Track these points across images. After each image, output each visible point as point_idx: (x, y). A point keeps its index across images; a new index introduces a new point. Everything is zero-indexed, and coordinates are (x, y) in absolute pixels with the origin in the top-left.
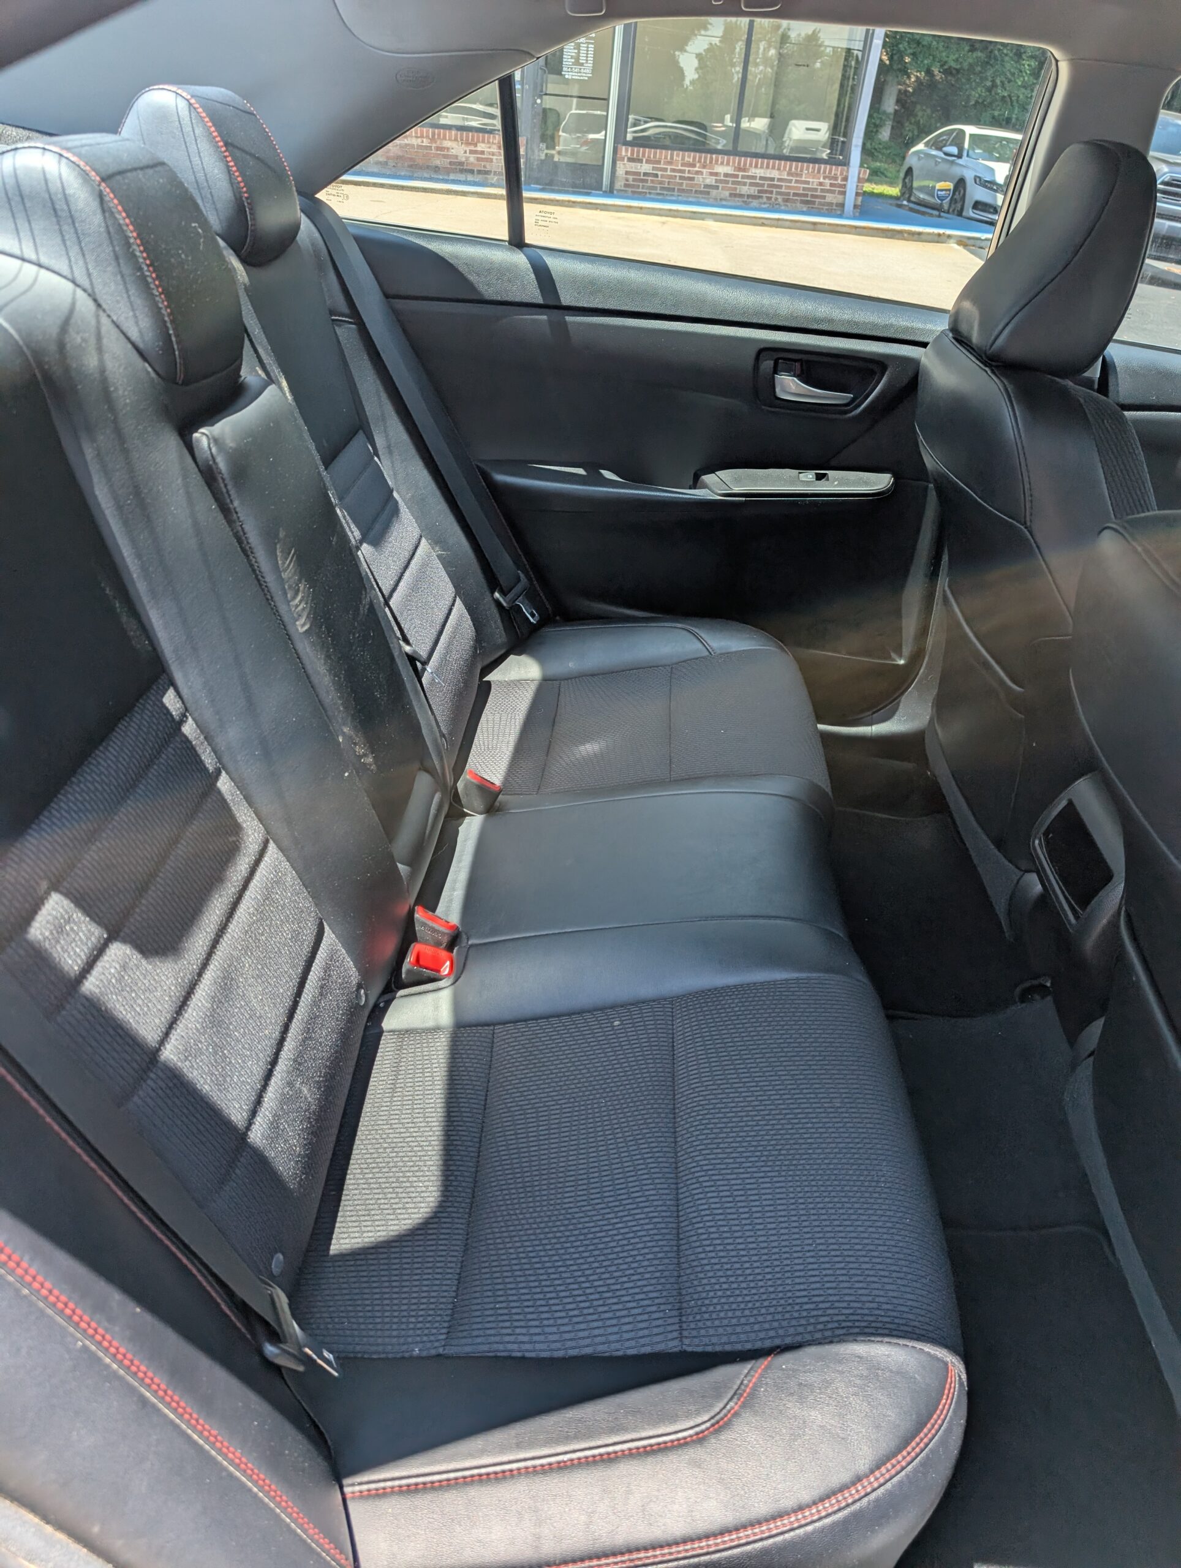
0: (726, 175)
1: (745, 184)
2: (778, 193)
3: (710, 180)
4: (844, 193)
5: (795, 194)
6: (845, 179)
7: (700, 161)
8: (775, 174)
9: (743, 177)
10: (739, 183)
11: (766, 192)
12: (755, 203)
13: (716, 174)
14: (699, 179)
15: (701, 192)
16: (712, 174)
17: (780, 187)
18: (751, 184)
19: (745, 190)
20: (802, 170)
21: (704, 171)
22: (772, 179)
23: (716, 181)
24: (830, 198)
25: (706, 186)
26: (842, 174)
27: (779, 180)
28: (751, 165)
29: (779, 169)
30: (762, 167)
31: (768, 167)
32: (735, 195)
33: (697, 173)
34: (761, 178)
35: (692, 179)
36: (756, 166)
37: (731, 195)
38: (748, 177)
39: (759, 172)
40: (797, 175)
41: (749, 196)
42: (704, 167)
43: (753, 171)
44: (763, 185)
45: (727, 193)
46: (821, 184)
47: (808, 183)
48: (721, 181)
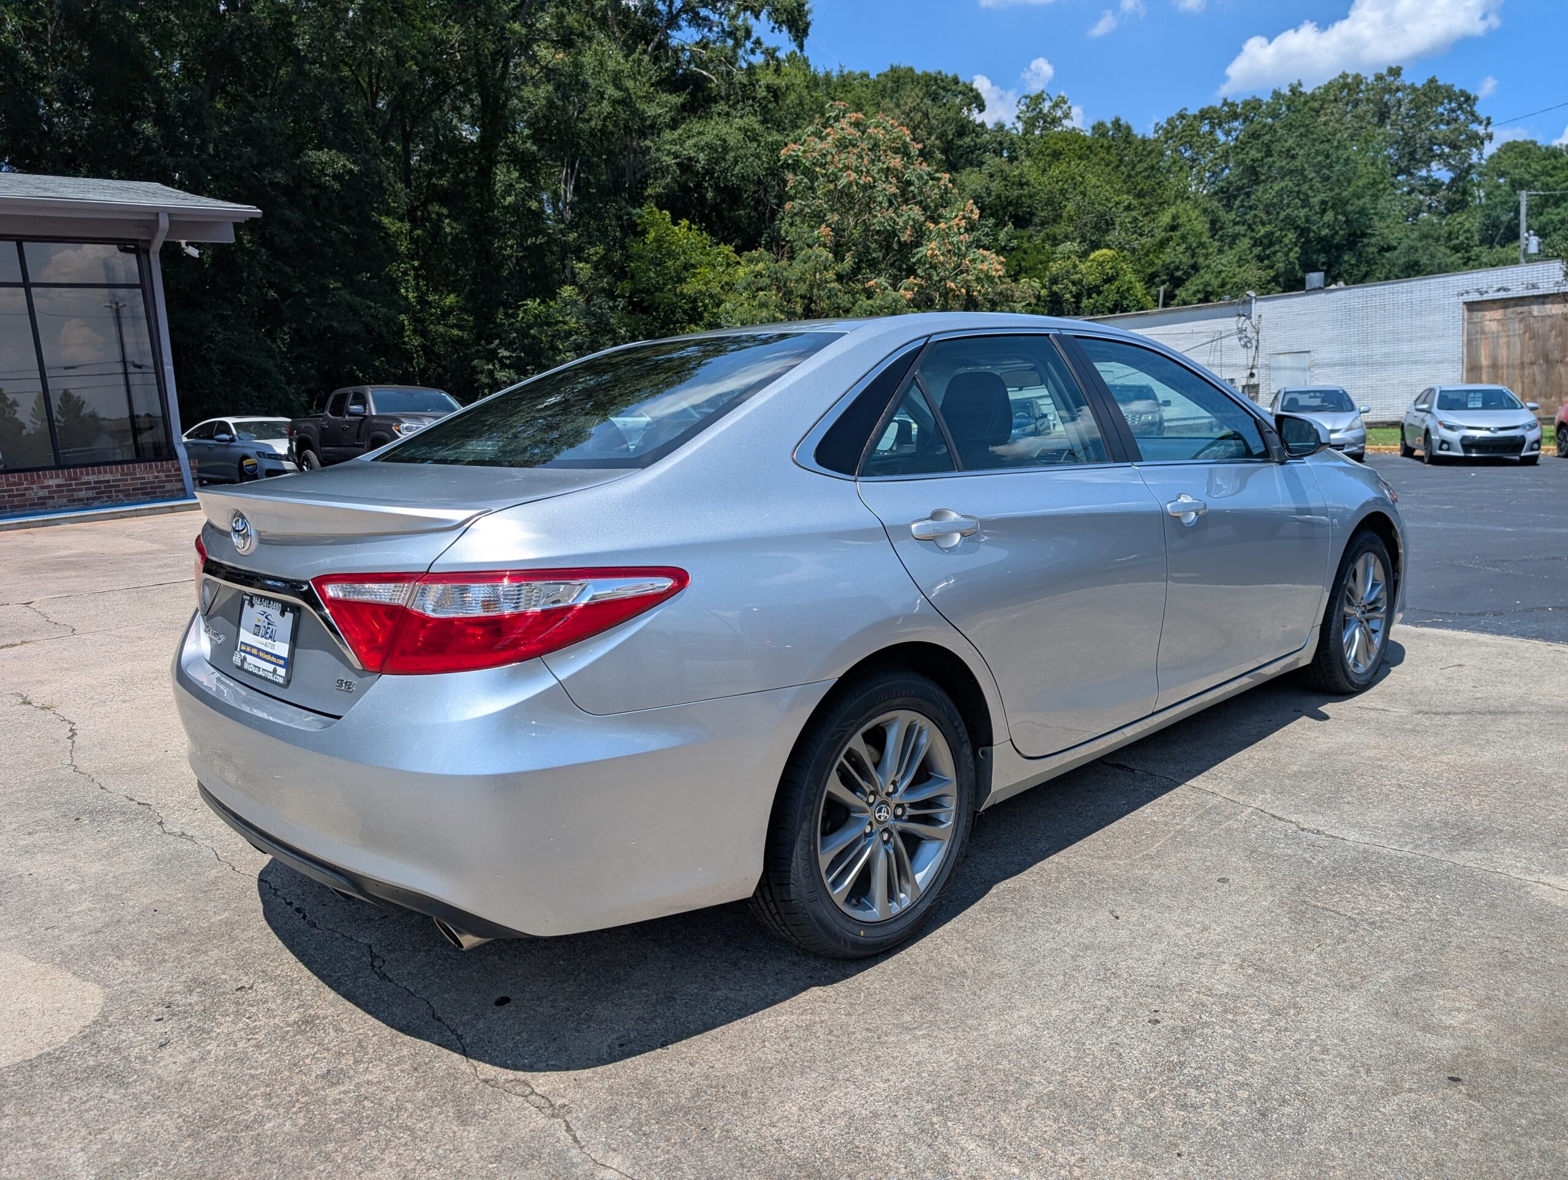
0: (58, 486)
1: (81, 490)
2: (119, 491)
3: (41, 493)
4: (182, 480)
5: (134, 490)
6: (179, 469)
7: (26, 479)
8: (108, 477)
9: (76, 484)
10: (74, 490)
11: (104, 492)
12: (96, 503)
13: (48, 487)
14: (30, 494)
15: (36, 504)
16: (42, 488)
17: (119, 486)
18: (86, 489)
19: (82, 494)
20: (134, 469)
21: (34, 486)
22: (108, 481)
23: (50, 492)
24: (168, 486)
25: (39, 498)
26: (173, 466)
27: (114, 481)
28: (82, 474)
29: (111, 472)
30: (94, 474)
31: (100, 472)
32: (74, 501)
33: (26, 489)
34: (95, 482)
35: (24, 495)
36: (88, 474)
37: (69, 501)
38: (82, 484)
39: (92, 478)
40: (131, 474)
41: (88, 499)
42: (33, 483)
43: (85, 479)
44: (100, 488)
45: (65, 500)
46: (156, 477)
47: (144, 478)
48: (55, 492)
